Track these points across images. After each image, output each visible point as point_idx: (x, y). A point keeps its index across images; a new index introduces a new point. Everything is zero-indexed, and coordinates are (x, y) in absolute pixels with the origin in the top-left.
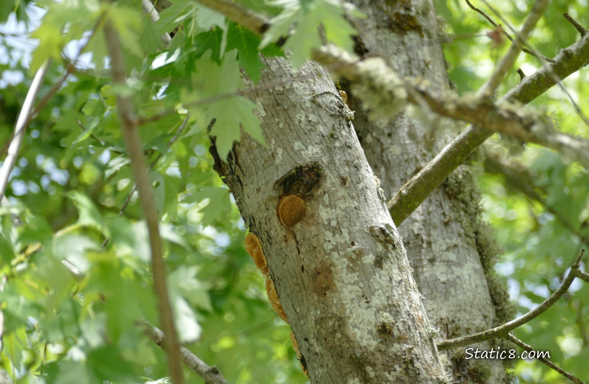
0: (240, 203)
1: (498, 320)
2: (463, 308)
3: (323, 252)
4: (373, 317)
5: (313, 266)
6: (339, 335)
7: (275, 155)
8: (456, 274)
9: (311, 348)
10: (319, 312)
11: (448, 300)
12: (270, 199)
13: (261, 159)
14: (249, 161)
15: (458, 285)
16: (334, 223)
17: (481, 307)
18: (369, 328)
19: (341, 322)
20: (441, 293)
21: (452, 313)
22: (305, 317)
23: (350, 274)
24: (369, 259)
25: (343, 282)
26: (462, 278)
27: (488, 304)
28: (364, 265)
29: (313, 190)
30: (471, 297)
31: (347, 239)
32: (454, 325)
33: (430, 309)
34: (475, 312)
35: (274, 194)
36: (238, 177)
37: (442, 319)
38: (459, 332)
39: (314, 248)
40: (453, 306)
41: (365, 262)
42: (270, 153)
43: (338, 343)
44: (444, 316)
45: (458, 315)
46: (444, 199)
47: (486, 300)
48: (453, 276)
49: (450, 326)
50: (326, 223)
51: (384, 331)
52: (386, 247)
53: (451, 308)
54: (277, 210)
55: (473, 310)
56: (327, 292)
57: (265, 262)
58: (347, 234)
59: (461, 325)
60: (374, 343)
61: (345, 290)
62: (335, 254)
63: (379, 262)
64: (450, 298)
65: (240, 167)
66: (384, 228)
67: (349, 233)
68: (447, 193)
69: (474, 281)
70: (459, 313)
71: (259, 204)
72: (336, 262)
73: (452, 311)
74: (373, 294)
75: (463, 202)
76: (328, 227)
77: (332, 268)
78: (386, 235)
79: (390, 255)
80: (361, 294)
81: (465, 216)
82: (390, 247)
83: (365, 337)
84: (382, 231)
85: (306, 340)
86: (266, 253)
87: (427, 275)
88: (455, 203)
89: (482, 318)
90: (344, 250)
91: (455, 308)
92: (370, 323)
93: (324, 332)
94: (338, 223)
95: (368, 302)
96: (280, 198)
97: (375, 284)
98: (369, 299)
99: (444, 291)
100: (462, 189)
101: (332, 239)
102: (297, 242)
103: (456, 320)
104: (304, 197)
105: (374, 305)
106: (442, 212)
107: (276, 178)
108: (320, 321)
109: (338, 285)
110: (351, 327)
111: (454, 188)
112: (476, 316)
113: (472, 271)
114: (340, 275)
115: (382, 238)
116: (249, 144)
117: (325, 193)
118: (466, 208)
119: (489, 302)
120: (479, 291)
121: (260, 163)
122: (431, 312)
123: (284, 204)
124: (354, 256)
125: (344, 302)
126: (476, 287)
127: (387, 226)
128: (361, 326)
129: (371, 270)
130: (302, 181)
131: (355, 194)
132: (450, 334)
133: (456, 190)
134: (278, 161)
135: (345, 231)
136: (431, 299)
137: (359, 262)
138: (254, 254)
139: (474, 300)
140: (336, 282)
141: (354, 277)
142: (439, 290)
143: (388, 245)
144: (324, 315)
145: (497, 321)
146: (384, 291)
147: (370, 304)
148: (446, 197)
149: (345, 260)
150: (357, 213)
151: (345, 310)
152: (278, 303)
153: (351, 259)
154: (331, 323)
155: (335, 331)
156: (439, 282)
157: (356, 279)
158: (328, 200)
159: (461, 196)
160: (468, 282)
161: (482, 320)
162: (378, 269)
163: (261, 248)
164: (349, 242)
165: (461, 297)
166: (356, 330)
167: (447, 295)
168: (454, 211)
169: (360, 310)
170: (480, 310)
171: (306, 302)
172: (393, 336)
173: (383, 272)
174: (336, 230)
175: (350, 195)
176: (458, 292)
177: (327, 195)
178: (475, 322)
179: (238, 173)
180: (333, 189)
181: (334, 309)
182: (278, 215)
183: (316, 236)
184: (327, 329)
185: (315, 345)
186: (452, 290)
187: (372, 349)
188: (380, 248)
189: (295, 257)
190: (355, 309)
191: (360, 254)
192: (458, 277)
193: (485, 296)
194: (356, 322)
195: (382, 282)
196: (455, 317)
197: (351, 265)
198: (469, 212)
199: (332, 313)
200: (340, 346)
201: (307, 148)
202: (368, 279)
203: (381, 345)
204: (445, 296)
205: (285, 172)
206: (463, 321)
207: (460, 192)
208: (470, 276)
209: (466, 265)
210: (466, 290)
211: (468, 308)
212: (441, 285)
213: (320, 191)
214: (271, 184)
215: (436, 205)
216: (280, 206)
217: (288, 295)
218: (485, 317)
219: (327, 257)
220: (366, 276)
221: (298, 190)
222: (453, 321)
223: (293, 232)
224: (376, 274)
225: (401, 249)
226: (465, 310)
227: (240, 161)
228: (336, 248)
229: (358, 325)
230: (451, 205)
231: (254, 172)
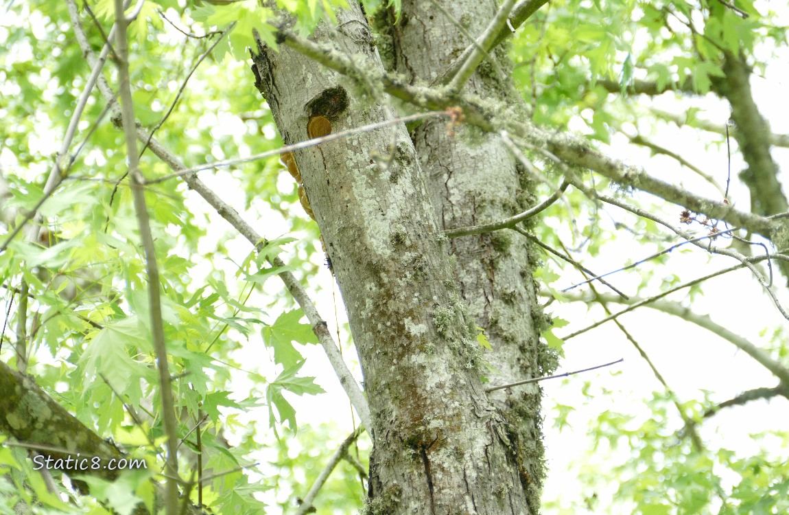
0: (277, 118)
1: (521, 189)
2: (489, 180)
3: (345, 168)
4: (388, 228)
5: (337, 181)
6: (358, 243)
7: (306, 80)
8: (484, 149)
9: (336, 253)
10: (342, 222)
11: (476, 174)
12: (302, 118)
13: (293, 82)
14: (284, 83)
15: (486, 160)
16: (355, 143)
17: (505, 179)
18: (384, 238)
19: (361, 232)
20: (470, 167)
21: (479, 186)
22: (329, 224)
23: (368, 189)
24: (385, 176)
25: (362, 196)
26: (489, 153)
27: (512, 174)
28: (380, 181)
29: (337, 113)
30: (497, 170)
31: (367, 157)
32: (479, 198)
33: (461, 182)
34: (500, 184)
35: (305, 115)
36: (274, 96)
37: (470, 192)
38: (484, 204)
39: (338, 164)
40: (481, 180)
41: (381, 178)
42: (302, 77)
43: (357, 251)
44: (472, 189)
45: (485, 188)
46: (477, 78)
47: (510, 171)
48: (482, 151)
49: (476, 198)
50: (348, 142)
51: (398, 240)
52: (401, 164)
53: (478, 182)
54: (307, 128)
55: (498, 183)
56: (348, 205)
57: (298, 172)
58: (366, 153)
59: (486, 197)
60: (389, 252)
61: (363, 203)
62: (356, 171)
63: (394, 179)
64: (478, 172)
65: (276, 87)
66: (400, 146)
67: (369, 152)
68: (480, 73)
69: (500, 155)
70: (485, 186)
71: (291, 121)
72: (357, 179)
73: (479, 184)
74: (388, 207)
75: (494, 79)
76: (350, 147)
77: (353, 184)
78: (402, 153)
79: (404, 171)
80: (377, 207)
81: (496, 92)
82: (405, 163)
83: (381, 247)
84: (399, 149)
85: (331, 245)
86: (299, 165)
87: (458, 150)
88: (487, 81)
89: (506, 189)
90: (364, 167)
91: (482, 181)
92: (384, 234)
93: (346, 240)
94: (359, 143)
95: (383, 215)
96: (310, 118)
97: (390, 198)
98: (384, 212)
99: (473, 166)
100: (493, 69)
101: (353, 157)
102: (324, 158)
103: (482, 193)
104: (330, 119)
105: (389, 218)
106: (474, 90)
107: (307, 101)
108: (343, 230)
109: (358, 198)
110: (369, 237)
111: (486, 69)
112: (500, 188)
113: (499, 145)
114: (359, 190)
115: (398, 155)
116: (284, 68)
117: (348, 115)
118: (496, 85)
119: (513, 173)
120: (505, 164)
121: (293, 85)
122: (461, 185)
123: (313, 124)
124: (372, 174)
125: (363, 214)
126: (502, 160)
127: (403, 144)
128: (378, 236)
129: (386, 185)
130: (328, 103)
131: (374, 115)
132: (476, 206)
133: (487, 70)
134: (308, 85)
135: (365, 150)
136: (462, 173)
137: (376, 179)
138: (288, 164)
139: (499, 173)
140: (356, 196)
141: (372, 192)
142: (469, 164)
143: (403, 161)
144: (346, 225)
145: (519, 191)
146: (398, 204)
147: (385, 216)
148: (479, 76)
149: (365, 176)
150: (376, 134)
151: (364, 221)
152: (309, 207)
153: (369, 176)
154: (351, 233)
155: (355, 240)
156: (469, 157)
157: (374, 193)
158: (350, 122)
159: (492, 75)
160: (494, 156)
161: (506, 192)
162: (393, 185)
163: (294, 159)
164: (368, 160)
165: (488, 171)
166: (373, 240)
167: (475, 169)
168: (485, 89)
169: (376, 222)
170: (504, 182)
171: (331, 212)
172: (404, 245)
173: (397, 187)
174: (356, 150)
175: (371, 116)
176: (485, 166)
177: (350, 117)
178: (499, 194)
179: (275, 92)
180: (355, 112)
181: (355, 220)
182: (308, 133)
183: (339, 153)
184: (348, 238)
185: (339, 250)
186: (480, 165)
187: (386, 257)
188: (396, 165)
189: (322, 172)
190: (372, 221)
191: (377, 171)
192: (486, 152)
193: (510, 168)
194: (373, 232)
195: (396, 196)
196: (482, 190)
197: (370, 181)
198: (499, 87)
199: (353, 224)
200: (359, 253)
201: (333, 74)
202: (384, 194)
203: (394, 254)
204: (474, 170)
205: (314, 96)
206: (488, 193)
207: (491, 71)
208: (496, 150)
209: (494, 140)
210: (492, 164)
211: (494, 181)
212: (470, 160)
213: (344, 113)
214: (303, 105)
215: (469, 84)
216: (310, 125)
217: (316, 204)
218: (509, 188)
219: (349, 173)
220: (382, 191)
221: (326, 111)
222: (480, 194)
223: (320, 149)
224: (392, 189)
225: (415, 162)
226: (490, 183)
227: (276, 82)
228: (357, 166)
229: (375, 235)
230: (483, 83)
231: (288, 93)
